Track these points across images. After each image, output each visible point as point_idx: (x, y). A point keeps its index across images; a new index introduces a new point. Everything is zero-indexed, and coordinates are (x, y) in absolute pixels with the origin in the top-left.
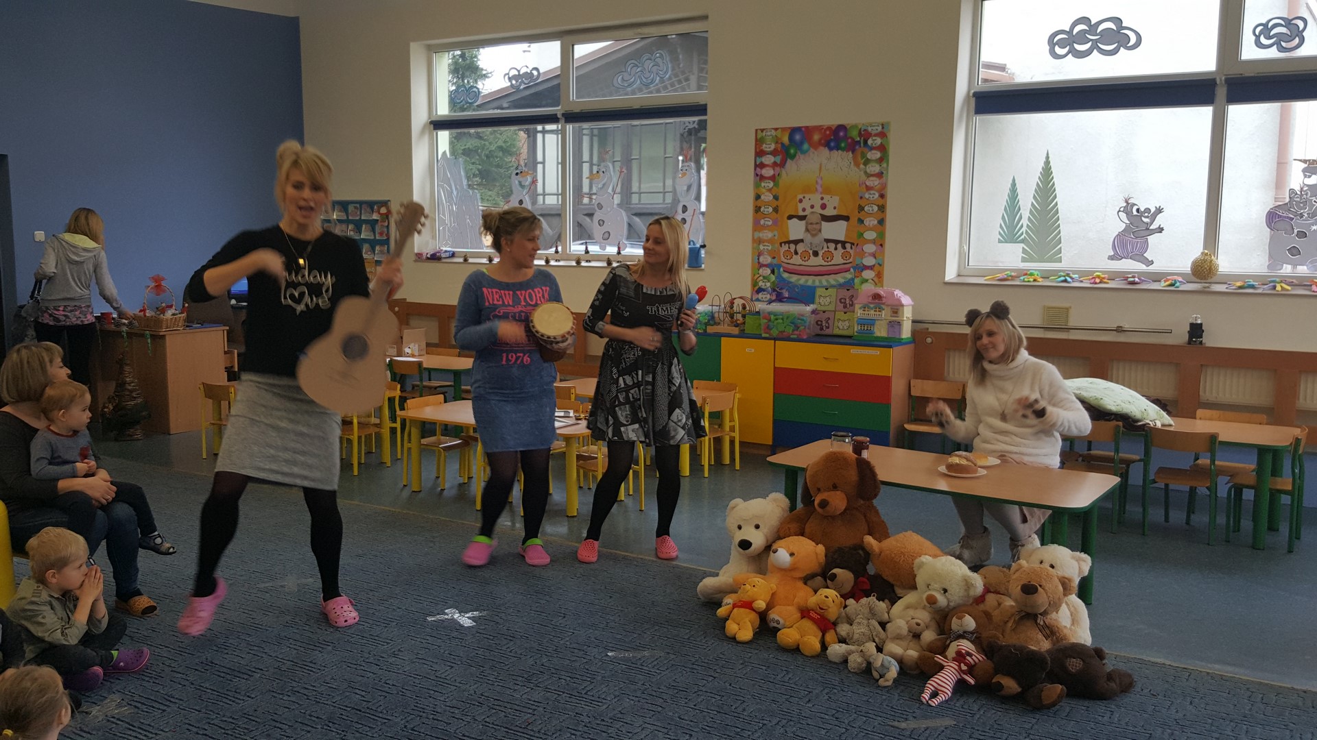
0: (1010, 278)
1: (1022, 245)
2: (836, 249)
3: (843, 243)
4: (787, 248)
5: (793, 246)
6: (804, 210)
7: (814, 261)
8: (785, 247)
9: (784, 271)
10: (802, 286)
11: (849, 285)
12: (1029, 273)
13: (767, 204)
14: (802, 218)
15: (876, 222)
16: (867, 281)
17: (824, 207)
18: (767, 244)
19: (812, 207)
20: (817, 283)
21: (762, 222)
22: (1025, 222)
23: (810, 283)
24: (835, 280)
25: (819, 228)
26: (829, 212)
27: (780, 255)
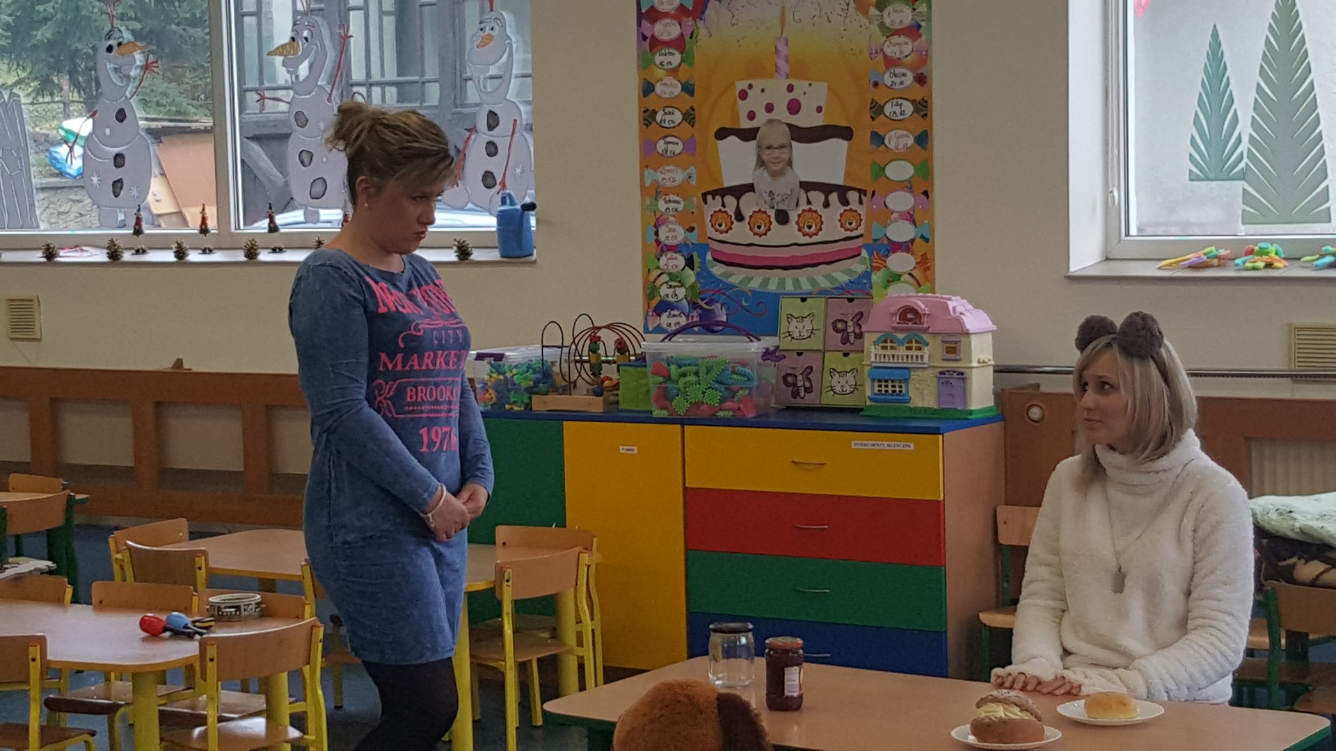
0: (1215, 262)
1: (1243, 183)
2: (826, 204)
3: (842, 191)
4: (719, 207)
5: (730, 200)
6: (751, 116)
7: (780, 235)
8: (715, 204)
9: (715, 259)
10: (754, 292)
11: (857, 291)
12: (1256, 248)
13: (670, 105)
14: (748, 135)
15: (910, 141)
16: (896, 278)
17: (794, 107)
18: (672, 197)
19: (769, 108)
20: (789, 287)
21: (661, 146)
22: (1244, 129)
23: (773, 287)
24: (829, 277)
25: (785, 156)
26: (807, 119)
27: (703, 221)
